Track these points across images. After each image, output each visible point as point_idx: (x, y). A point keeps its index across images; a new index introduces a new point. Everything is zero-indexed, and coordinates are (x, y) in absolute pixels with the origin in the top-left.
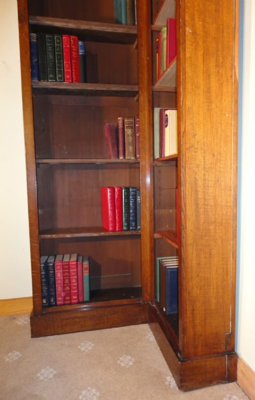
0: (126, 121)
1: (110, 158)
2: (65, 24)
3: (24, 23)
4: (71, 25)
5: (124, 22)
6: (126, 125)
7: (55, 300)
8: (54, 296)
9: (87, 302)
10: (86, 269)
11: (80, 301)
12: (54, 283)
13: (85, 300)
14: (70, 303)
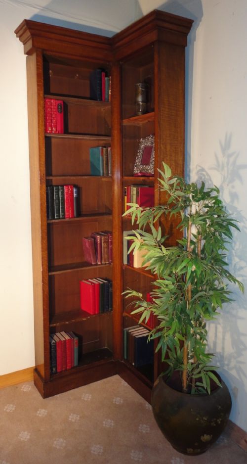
0: (103, 238)
6: (103, 241)
7: (56, 369)
8: (56, 367)
9: (76, 366)
10: (76, 343)
11: (73, 366)
12: (56, 357)
13: (75, 365)
14: (66, 370)
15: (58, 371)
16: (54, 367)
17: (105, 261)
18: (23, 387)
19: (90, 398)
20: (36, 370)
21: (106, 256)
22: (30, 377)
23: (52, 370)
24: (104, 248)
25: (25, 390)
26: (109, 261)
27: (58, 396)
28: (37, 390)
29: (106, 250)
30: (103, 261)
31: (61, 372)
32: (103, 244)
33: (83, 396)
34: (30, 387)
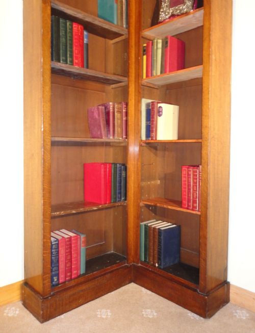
0: (116, 106)
1: (102, 138)
2: (76, 13)
3: (47, 5)
4: (79, 15)
5: (115, 22)
6: (116, 110)
7: (58, 279)
8: (58, 275)
9: (84, 275)
10: (83, 242)
11: (79, 275)
12: (58, 261)
13: (82, 273)
14: (71, 279)
15: (61, 281)
16: (55, 275)
17: (118, 136)
18: (6, 311)
19: (109, 314)
20: (26, 284)
21: (119, 129)
22: (16, 295)
23: (52, 280)
24: (118, 118)
25: (9, 315)
26: (122, 137)
27: (62, 316)
28: (28, 312)
29: (119, 121)
30: (116, 135)
31: (64, 282)
32: (116, 114)
33: (99, 313)
34: (18, 309)
